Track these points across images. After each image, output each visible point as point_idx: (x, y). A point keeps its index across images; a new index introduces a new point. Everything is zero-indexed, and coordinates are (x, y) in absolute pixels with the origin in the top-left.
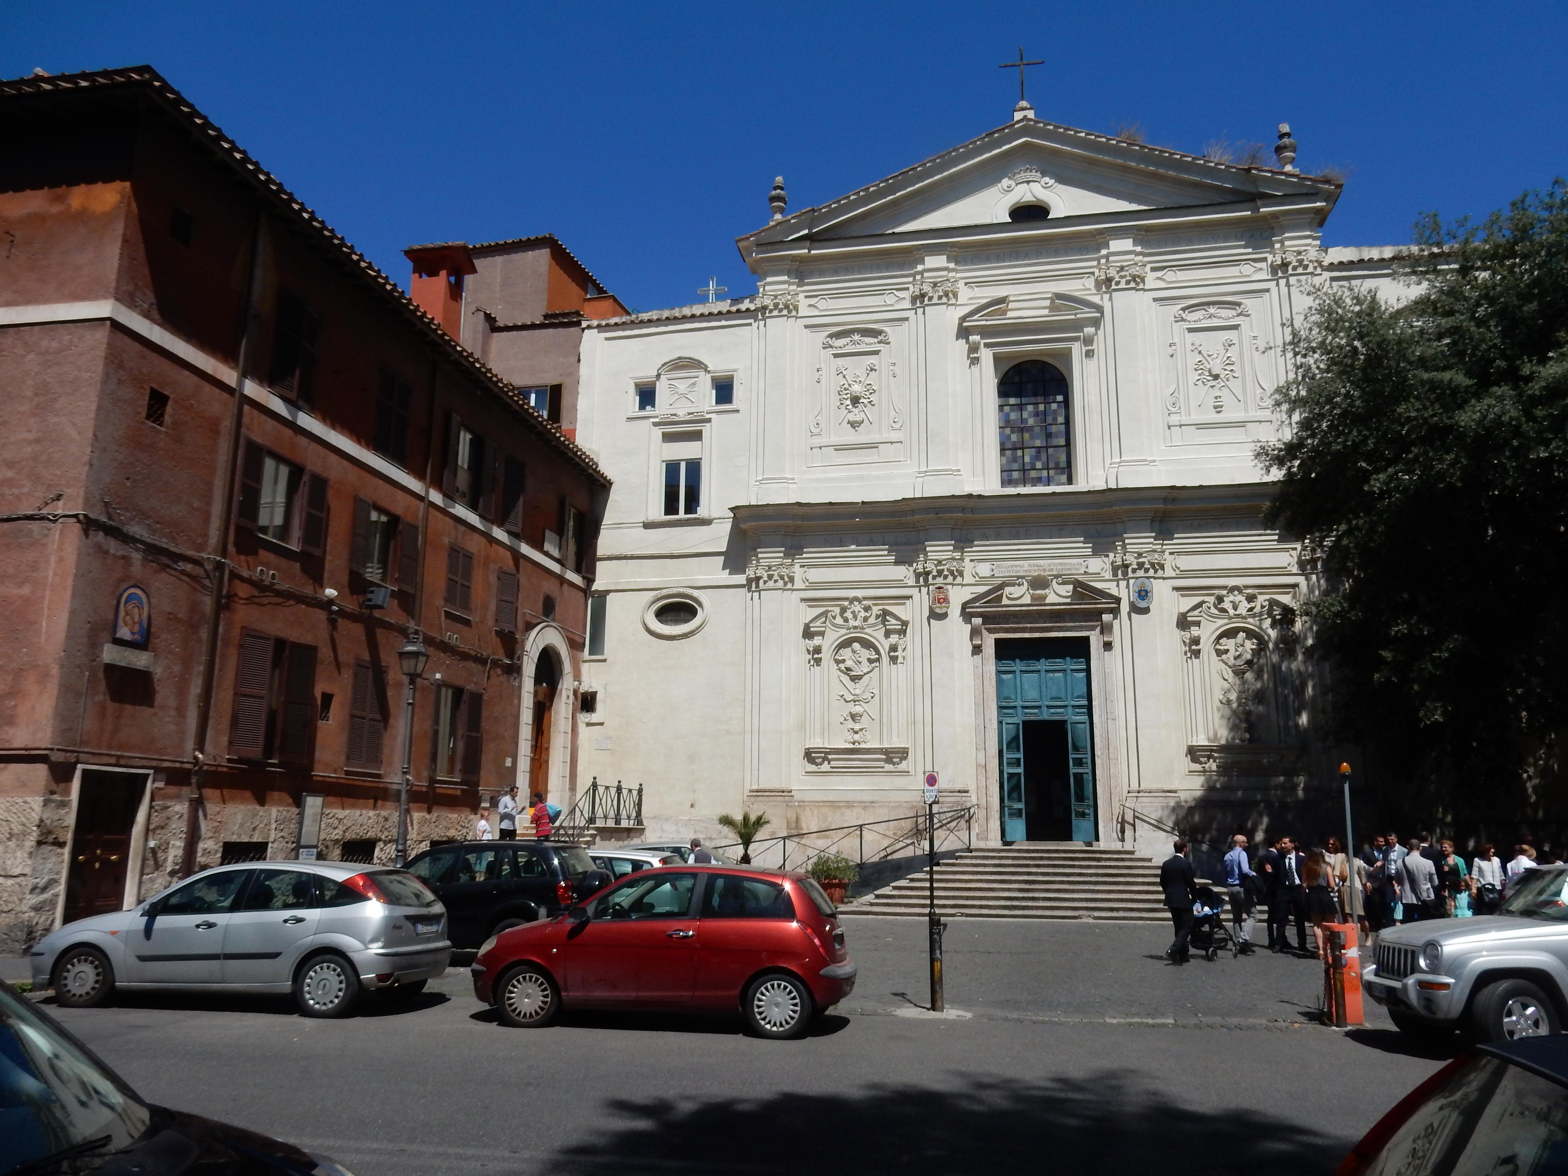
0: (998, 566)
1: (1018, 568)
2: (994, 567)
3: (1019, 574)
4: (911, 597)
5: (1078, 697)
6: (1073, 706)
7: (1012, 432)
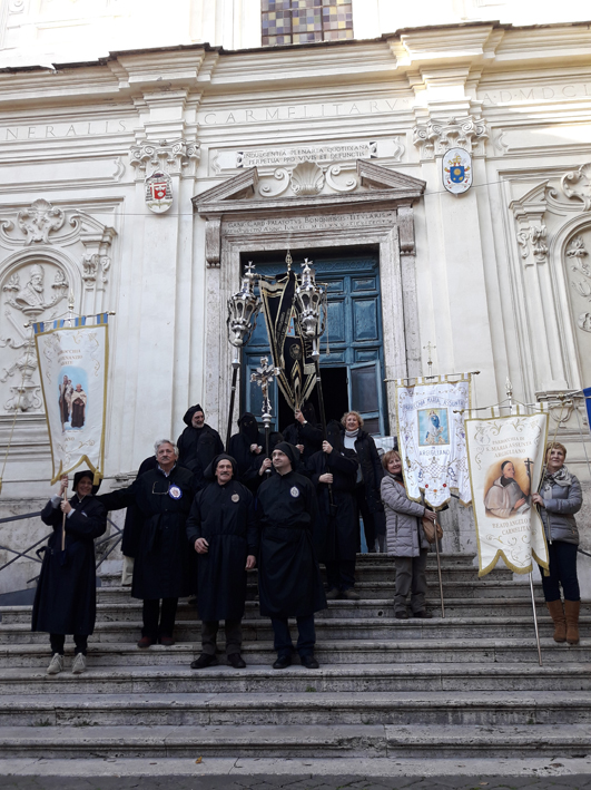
0: (249, 155)
1: (276, 157)
2: (242, 156)
3: (277, 163)
4: (122, 199)
5: (362, 335)
6: (355, 348)
7: (278, 17)
